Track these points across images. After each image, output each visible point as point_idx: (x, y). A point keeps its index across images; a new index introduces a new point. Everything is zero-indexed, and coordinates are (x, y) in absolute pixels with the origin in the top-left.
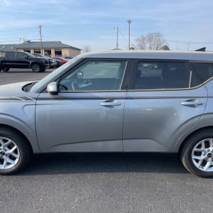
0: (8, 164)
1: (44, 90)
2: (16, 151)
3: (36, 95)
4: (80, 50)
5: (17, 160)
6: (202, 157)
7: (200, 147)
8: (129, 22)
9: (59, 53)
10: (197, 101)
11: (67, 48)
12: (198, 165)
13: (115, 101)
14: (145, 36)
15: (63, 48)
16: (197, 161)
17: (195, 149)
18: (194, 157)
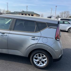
4: (40, 15)
7: (37, 56)
8: (56, 6)
10: (36, 38)
12: (35, 63)
15: (34, 14)
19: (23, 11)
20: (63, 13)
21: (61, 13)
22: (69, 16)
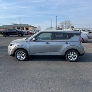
0: (22, 58)
1: (32, 40)
2: (24, 55)
3: (30, 41)
5: (24, 57)
6: (71, 57)
7: (70, 54)
8: (57, 17)
9: (27, 29)
10: (69, 43)
11: (31, 27)
12: (69, 59)
13: (49, 43)
14: (63, 22)
15: (29, 27)
16: (69, 58)
17: (69, 54)
18: (68, 57)
19: (15, 24)
20: (63, 23)
21: (60, 23)
22: (70, 26)
